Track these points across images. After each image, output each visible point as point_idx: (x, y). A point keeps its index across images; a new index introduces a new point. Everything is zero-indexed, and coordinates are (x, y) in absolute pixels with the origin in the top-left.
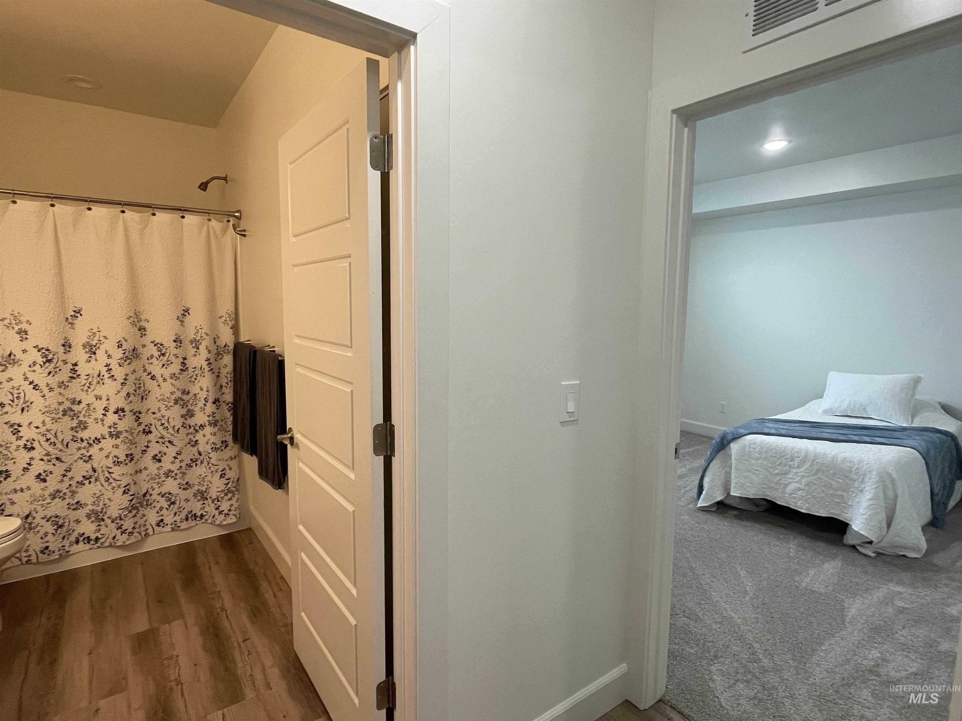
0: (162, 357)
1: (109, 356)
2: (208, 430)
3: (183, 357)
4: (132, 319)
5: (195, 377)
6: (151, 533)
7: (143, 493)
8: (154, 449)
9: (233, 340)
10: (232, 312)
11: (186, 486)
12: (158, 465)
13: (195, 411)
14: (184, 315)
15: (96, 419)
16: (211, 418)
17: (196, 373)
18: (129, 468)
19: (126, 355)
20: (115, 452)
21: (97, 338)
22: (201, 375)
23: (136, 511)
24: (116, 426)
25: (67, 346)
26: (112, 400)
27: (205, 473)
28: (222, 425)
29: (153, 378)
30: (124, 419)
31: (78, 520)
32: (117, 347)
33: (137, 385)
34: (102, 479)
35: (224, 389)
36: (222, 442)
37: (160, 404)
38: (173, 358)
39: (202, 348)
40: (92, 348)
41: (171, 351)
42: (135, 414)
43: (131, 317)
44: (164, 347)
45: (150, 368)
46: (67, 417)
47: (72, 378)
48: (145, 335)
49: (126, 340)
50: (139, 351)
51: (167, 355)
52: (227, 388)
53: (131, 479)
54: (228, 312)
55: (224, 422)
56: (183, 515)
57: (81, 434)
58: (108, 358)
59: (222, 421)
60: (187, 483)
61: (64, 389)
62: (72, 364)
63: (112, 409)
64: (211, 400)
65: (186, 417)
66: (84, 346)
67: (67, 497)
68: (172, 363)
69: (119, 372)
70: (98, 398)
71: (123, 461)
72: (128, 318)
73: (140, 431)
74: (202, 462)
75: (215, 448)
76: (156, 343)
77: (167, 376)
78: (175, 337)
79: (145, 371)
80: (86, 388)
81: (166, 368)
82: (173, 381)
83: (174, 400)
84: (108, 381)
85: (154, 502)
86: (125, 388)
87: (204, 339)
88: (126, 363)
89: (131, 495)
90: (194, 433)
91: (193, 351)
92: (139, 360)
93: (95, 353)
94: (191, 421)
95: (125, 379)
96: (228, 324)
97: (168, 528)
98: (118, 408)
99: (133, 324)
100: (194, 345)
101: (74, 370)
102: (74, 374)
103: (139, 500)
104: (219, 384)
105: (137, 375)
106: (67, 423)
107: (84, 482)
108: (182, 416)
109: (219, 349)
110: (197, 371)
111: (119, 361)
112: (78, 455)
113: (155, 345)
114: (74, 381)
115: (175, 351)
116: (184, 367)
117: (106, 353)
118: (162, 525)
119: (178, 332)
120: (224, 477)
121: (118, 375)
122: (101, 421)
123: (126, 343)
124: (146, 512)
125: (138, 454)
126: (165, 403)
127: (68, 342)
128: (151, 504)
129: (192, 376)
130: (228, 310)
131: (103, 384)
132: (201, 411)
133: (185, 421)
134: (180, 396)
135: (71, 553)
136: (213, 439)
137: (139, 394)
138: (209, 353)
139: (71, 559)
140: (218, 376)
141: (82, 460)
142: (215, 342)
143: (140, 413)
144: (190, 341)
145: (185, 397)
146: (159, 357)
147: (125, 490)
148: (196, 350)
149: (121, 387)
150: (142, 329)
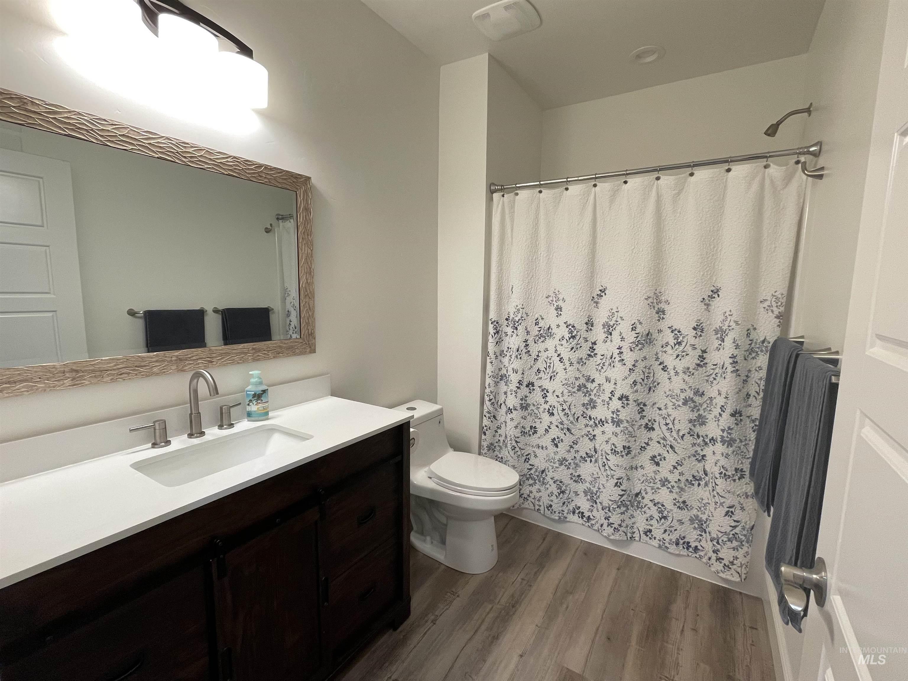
0: (677, 346)
1: (623, 339)
2: (719, 448)
3: (703, 349)
4: (650, 300)
5: (714, 376)
6: (637, 539)
7: (635, 492)
8: (654, 449)
9: (778, 334)
10: (782, 294)
11: (682, 505)
12: (655, 468)
13: (707, 419)
14: (711, 297)
15: (603, 401)
16: (725, 434)
17: (717, 371)
18: (624, 461)
19: (638, 339)
20: (614, 440)
21: (614, 319)
22: (721, 376)
23: (625, 509)
24: (618, 413)
25: (589, 324)
26: (619, 385)
27: (708, 499)
28: (739, 447)
29: (665, 369)
30: (626, 408)
31: (577, 492)
32: (631, 330)
33: (646, 373)
34: (600, 463)
35: (752, 400)
36: (736, 470)
37: (667, 401)
38: (689, 349)
39: (729, 340)
40: (609, 329)
41: (689, 340)
42: (639, 405)
43: (649, 297)
44: (681, 335)
45: (663, 357)
46: (581, 392)
47: (589, 355)
48: (663, 318)
49: (641, 323)
50: (653, 336)
51: (684, 344)
52: (756, 399)
53: (624, 472)
54: (776, 294)
55: (743, 443)
56: (674, 537)
57: (589, 412)
58: (621, 341)
59: (741, 441)
60: (684, 502)
61: (582, 365)
62: (592, 342)
63: (617, 395)
64: (729, 410)
65: (696, 423)
66: (604, 325)
67: (571, 468)
68: (687, 355)
69: (629, 357)
70: (608, 380)
71: (620, 452)
72: (646, 299)
73: (642, 425)
74: (706, 485)
75: (725, 474)
76: (674, 328)
77: (680, 369)
78: (696, 324)
79: (657, 359)
80: (600, 368)
81: (680, 360)
82: (686, 378)
83: (683, 399)
84: (618, 365)
85: (645, 506)
86: (633, 374)
87: (733, 329)
88: (638, 348)
89: (622, 490)
90: (703, 446)
91: (716, 343)
92: (652, 346)
93: (611, 334)
94: (701, 430)
95: (634, 365)
96: (772, 311)
97: (655, 543)
98: (623, 394)
99: (651, 306)
100: (719, 335)
101: (592, 349)
102: (592, 353)
103: (630, 498)
104: (745, 391)
105: (647, 363)
106: (581, 398)
107: (587, 459)
108: (690, 421)
109: (753, 345)
110: (718, 369)
111: (631, 345)
112: (585, 431)
113: (672, 332)
114: (591, 359)
115: (692, 341)
116: (702, 361)
117: (620, 335)
118: (650, 536)
119: (699, 318)
120: (731, 517)
121: (628, 359)
122: (607, 404)
123: (640, 326)
124: (635, 514)
125: (636, 449)
126: (673, 400)
127: (591, 321)
128: (642, 508)
129: (711, 375)
130: (776, 292)
131: (614, 366)
132: (715, 421)
133: (693, 428)
134: (691, 396)
135: (568, 520)
136: (723, 461)
137: (646, 385)
138: (736, 349)
139: (568, 525)
140: (745, 381)
141: (588, 438)
142: (748, 335)
143: (645, 405)
144: (715, 330)
145: (697, 399)
146: (675, 346)
147: (617, 482)
148: (720, 342)
149: (629, 373)
150: (661, 312)
